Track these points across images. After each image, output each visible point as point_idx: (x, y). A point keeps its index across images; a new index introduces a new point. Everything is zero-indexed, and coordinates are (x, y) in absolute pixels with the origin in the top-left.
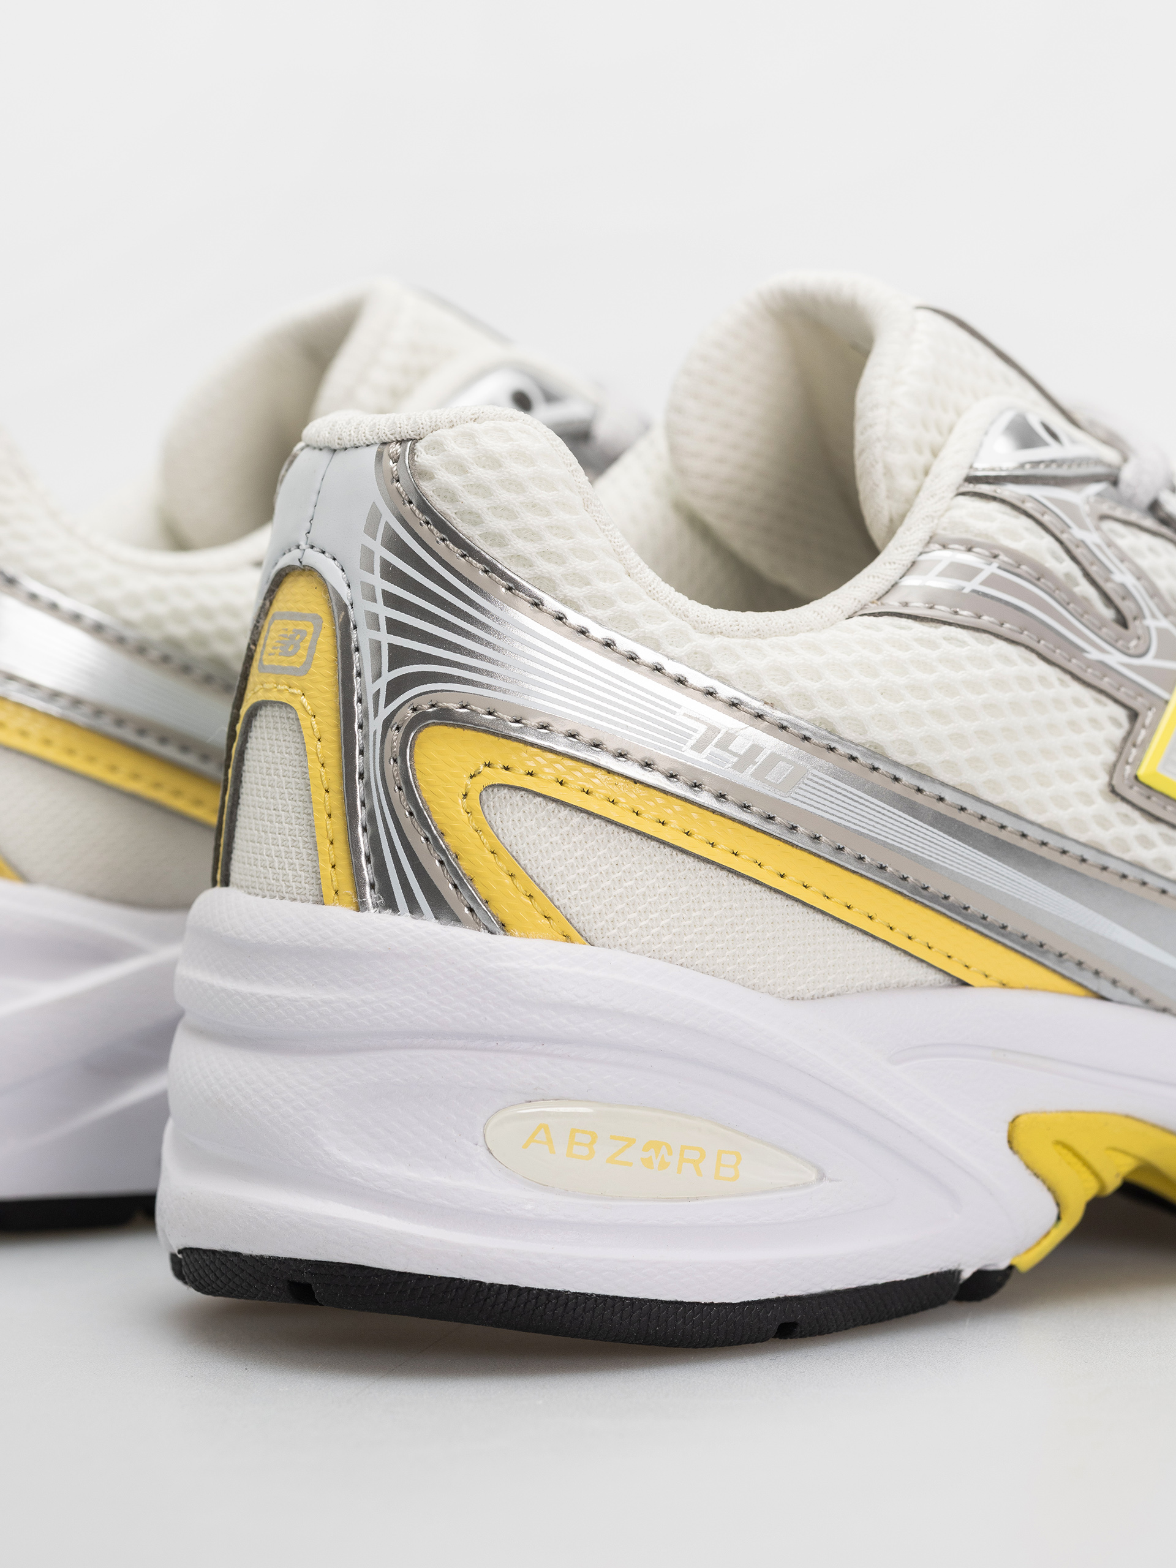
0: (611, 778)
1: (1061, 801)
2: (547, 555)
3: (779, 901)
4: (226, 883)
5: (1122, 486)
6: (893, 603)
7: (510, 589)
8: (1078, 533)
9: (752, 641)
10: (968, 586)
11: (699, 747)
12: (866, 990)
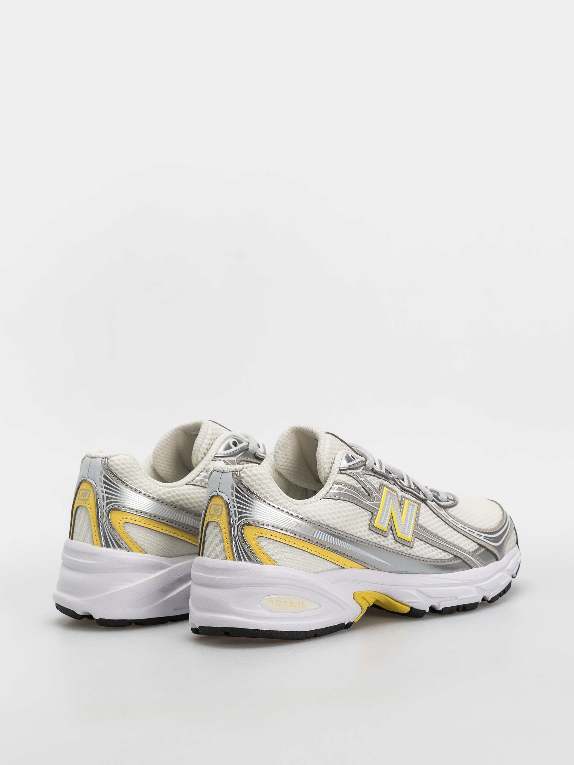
0: (280, 534)
1: (360, 532)
2: (266, 492)
3: (311, 555)
4: (202, 555)
5: (366, 466)
6: (328, 496)
7: (260, 499)
8: (360, 479)
9: (304, 506)
10: (342, 492)
11: (296, 527)
12: (327, 570)
